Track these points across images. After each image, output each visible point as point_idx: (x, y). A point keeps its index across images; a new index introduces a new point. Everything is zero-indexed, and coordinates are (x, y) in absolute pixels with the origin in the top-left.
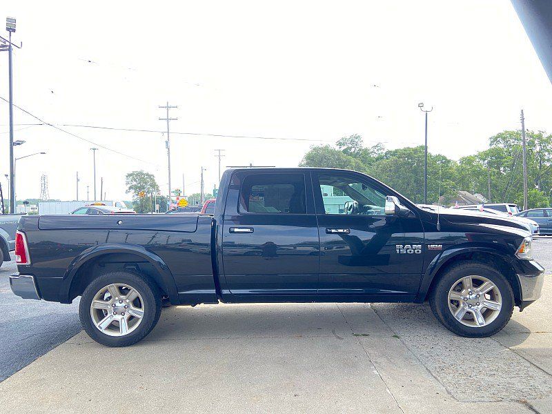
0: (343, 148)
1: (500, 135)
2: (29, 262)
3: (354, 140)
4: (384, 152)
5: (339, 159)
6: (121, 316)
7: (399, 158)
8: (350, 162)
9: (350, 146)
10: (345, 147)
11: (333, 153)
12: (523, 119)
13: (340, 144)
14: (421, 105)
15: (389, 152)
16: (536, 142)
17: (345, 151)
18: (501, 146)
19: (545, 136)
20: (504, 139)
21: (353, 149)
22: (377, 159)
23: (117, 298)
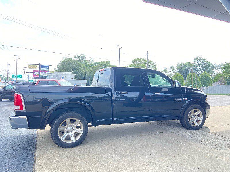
0: (77, 59)
1: (135, 60)
2: (24, 109)
3: (83, 56)
4: (94, 62)
5: (76, 64)
6: (71, 133)
7: (101, 65)
8: (81, 66)
9: (81, 59)
10: (78, 59)
11: (74, 61)
12: (148, 55)
13: (76, 58)
14: (118, 46)
15: (95, 63)
16: (146, 63)
17: (78, 61)
18: (135, 63)
19: (149, 61)
20: (136, 61)
21: (82, 60)
22: (91, 65)
23: (69, 125)
